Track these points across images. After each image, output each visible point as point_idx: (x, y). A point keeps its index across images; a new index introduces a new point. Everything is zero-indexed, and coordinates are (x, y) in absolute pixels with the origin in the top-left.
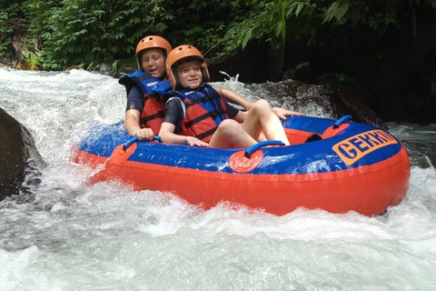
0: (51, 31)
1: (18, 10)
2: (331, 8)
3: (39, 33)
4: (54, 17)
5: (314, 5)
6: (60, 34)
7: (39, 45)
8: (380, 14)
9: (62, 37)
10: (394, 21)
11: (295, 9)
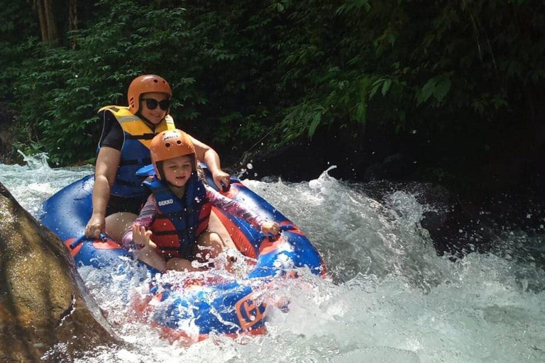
0: (51, 118)
1: (6, 92)
2: (426, 86)
3: (34, 121)
4: (57, 100)
5: (404, 83)
6: (64, 121)
7: (33, 135)
8: (487, 95)
9: (66, 126)
10: (506, 103)
11: (380, 88)
